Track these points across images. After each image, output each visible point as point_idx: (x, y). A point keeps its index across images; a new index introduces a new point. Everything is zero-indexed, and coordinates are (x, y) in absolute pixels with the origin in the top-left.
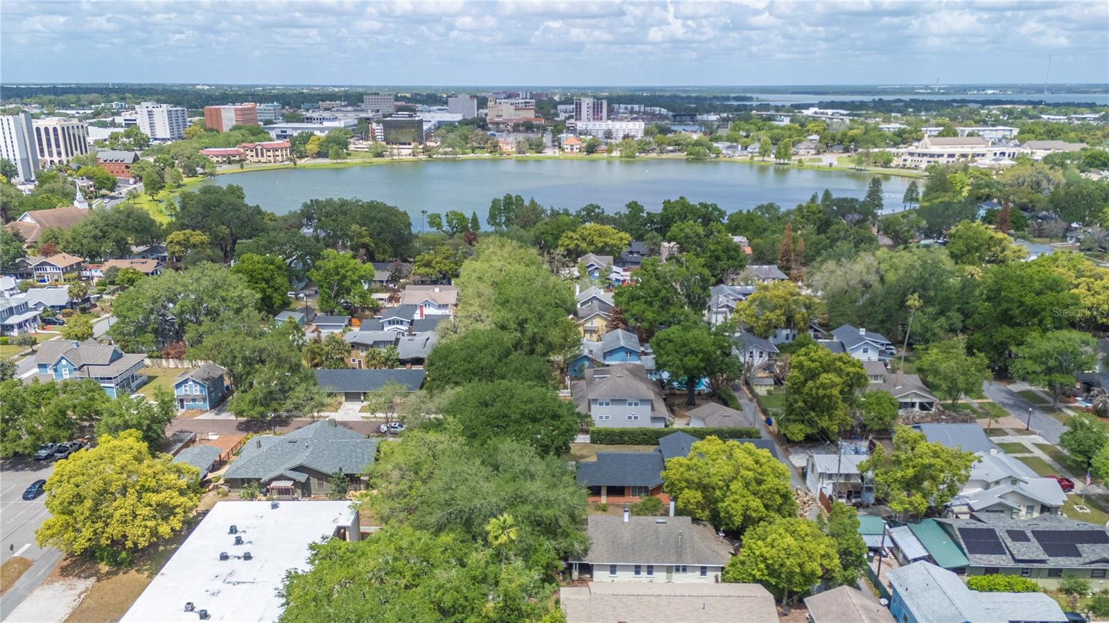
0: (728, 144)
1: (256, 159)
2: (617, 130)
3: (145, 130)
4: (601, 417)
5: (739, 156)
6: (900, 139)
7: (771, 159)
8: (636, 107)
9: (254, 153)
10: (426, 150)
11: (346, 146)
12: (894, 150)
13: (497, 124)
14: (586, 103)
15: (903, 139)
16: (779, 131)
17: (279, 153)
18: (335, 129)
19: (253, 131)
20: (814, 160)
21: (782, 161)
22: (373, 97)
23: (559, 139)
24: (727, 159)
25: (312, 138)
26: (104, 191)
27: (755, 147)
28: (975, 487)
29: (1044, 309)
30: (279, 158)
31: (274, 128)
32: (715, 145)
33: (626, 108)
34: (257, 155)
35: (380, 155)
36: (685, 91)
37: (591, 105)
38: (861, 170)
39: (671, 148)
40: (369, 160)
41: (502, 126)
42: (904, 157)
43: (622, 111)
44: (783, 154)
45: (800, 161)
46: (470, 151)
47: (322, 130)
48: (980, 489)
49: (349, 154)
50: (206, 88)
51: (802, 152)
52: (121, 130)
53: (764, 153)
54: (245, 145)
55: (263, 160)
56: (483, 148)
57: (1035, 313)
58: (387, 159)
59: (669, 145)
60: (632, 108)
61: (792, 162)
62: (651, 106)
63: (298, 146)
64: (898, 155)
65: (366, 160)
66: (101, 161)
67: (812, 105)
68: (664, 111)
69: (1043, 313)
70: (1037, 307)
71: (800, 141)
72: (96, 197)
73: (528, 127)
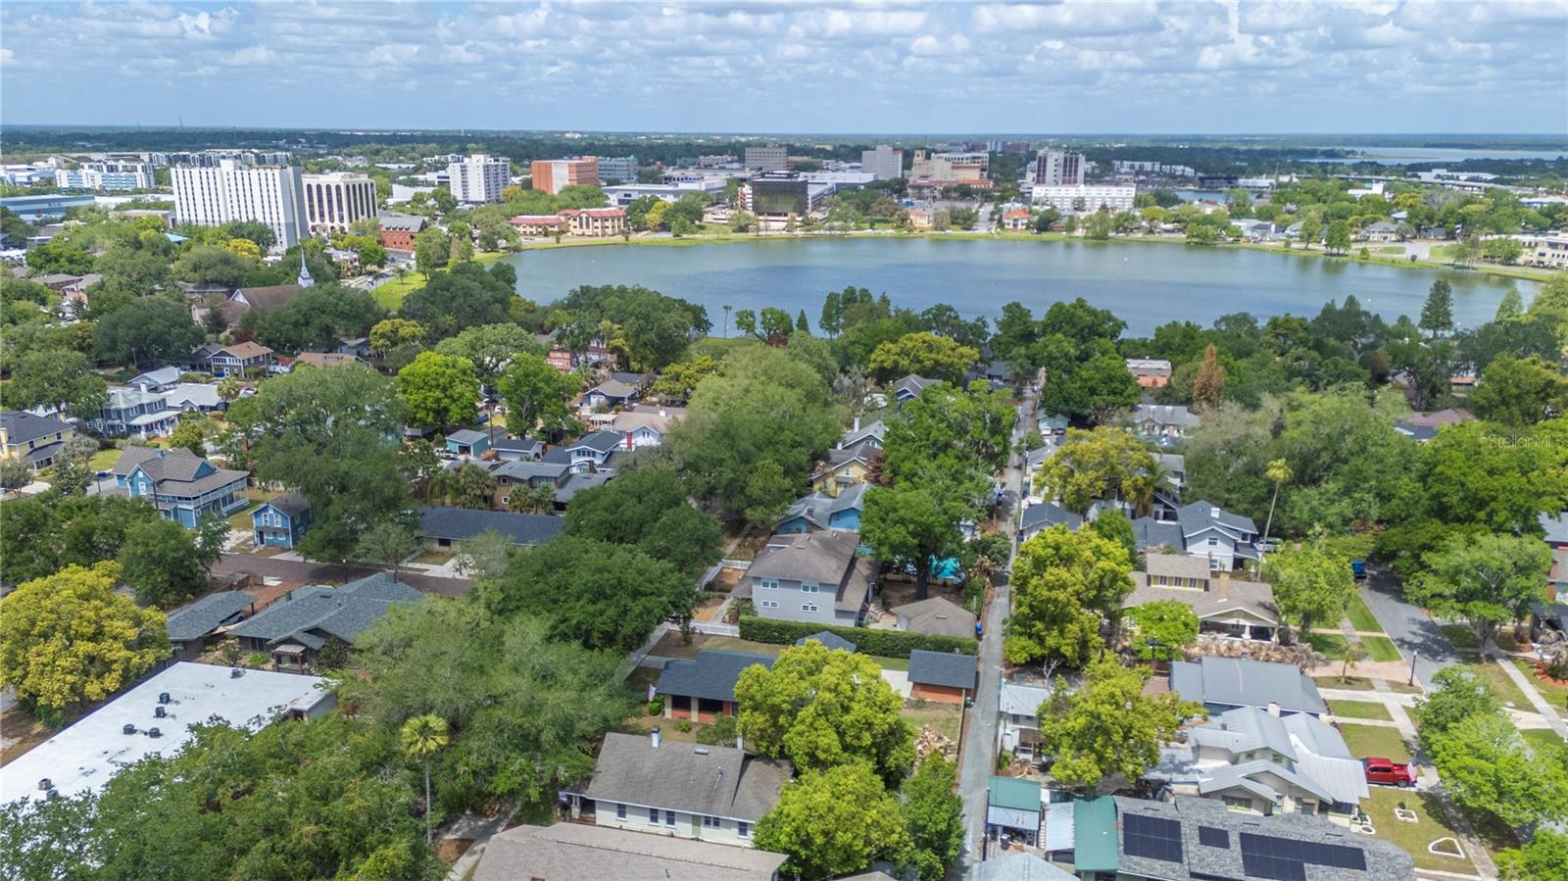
0: (1256, 222)
1: (579, 231)
2: (1093, 198)
3: (456, 192)
4: (766, 604)
5: (1272, 241)
6: (1549, 221)
7: (1320, 247)
8: (1148, 166)
9: (577, 223)
10: (807, 224)
11: (700, 217)
12: (1528, 238)
13: (920, 188)
14: (1054, 160)
15: (1555, 221)
16: (1346, 204)
17: (609, 224)
18: (691, 192)
19: (586, 195)
20: (1390, 250)
21: (1335, 251)
22: (758, 150)
23: (1001, 210)
24: (1251, 245)
25: (657, 204)
26: (369, 268)
27: (1295, 228)
28: (1218, 759)
29: (1494, 499)
30: (609, 231)
31: (616, 191)
32: (1235, 223)
33: (1132, 167)
34: (581, 226)
35: (743, 229)
36: (1246, 142)
37: (1062, 161)
38: (1463, 267)
39: (1169, 226)
40: (725, 236)
41: (926, 191)
42: (1539, 250)
43: (1123, 170)
44: (1337, 239)
45: (1364, 251)
46: (867, 225)
47: (676, 194)
48: (1225, 763)
49: (702, 228)
50: (577, 136)
51: (1375, 237)
52: (429, 190)
53: (1308, 236)
54: (568, 211)
55: (588, 232)
56: (886, 222)
57: (1481, 504)
58: (751, 235)
59: (1166, 221)
60: (1142, 167)
61: (1350, 252)
62: (1171, 164)
63: (635, 215)
64: (1532, 246)
65: (722, 236)
66: (383, 229)
67: (1437, 166)
68: (1189, 171)
69: (1493, 504)
70: (1483, 494)
71: (1374, 221)
72: (360, 274)
73: (965, 192)
